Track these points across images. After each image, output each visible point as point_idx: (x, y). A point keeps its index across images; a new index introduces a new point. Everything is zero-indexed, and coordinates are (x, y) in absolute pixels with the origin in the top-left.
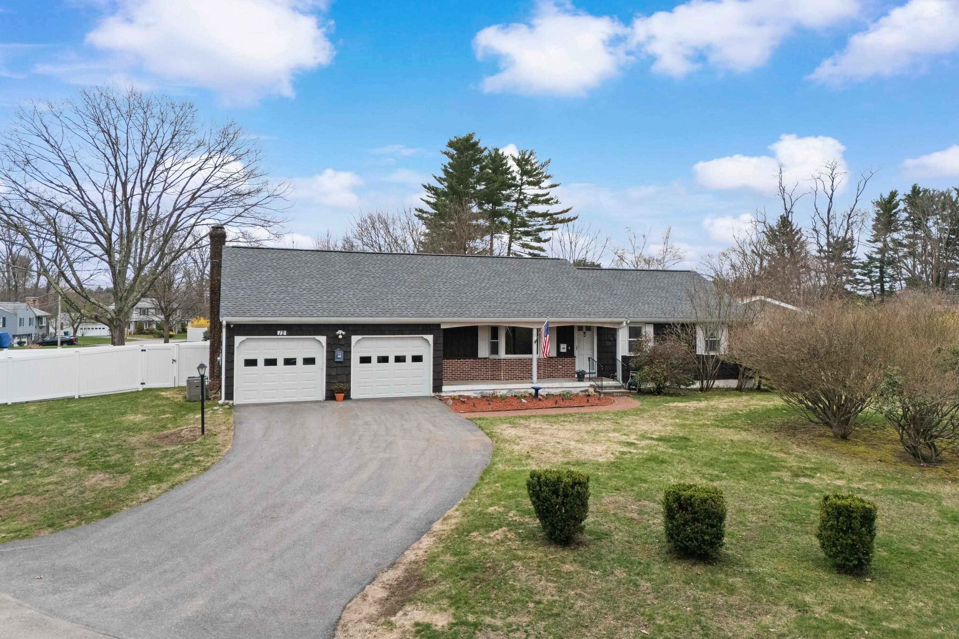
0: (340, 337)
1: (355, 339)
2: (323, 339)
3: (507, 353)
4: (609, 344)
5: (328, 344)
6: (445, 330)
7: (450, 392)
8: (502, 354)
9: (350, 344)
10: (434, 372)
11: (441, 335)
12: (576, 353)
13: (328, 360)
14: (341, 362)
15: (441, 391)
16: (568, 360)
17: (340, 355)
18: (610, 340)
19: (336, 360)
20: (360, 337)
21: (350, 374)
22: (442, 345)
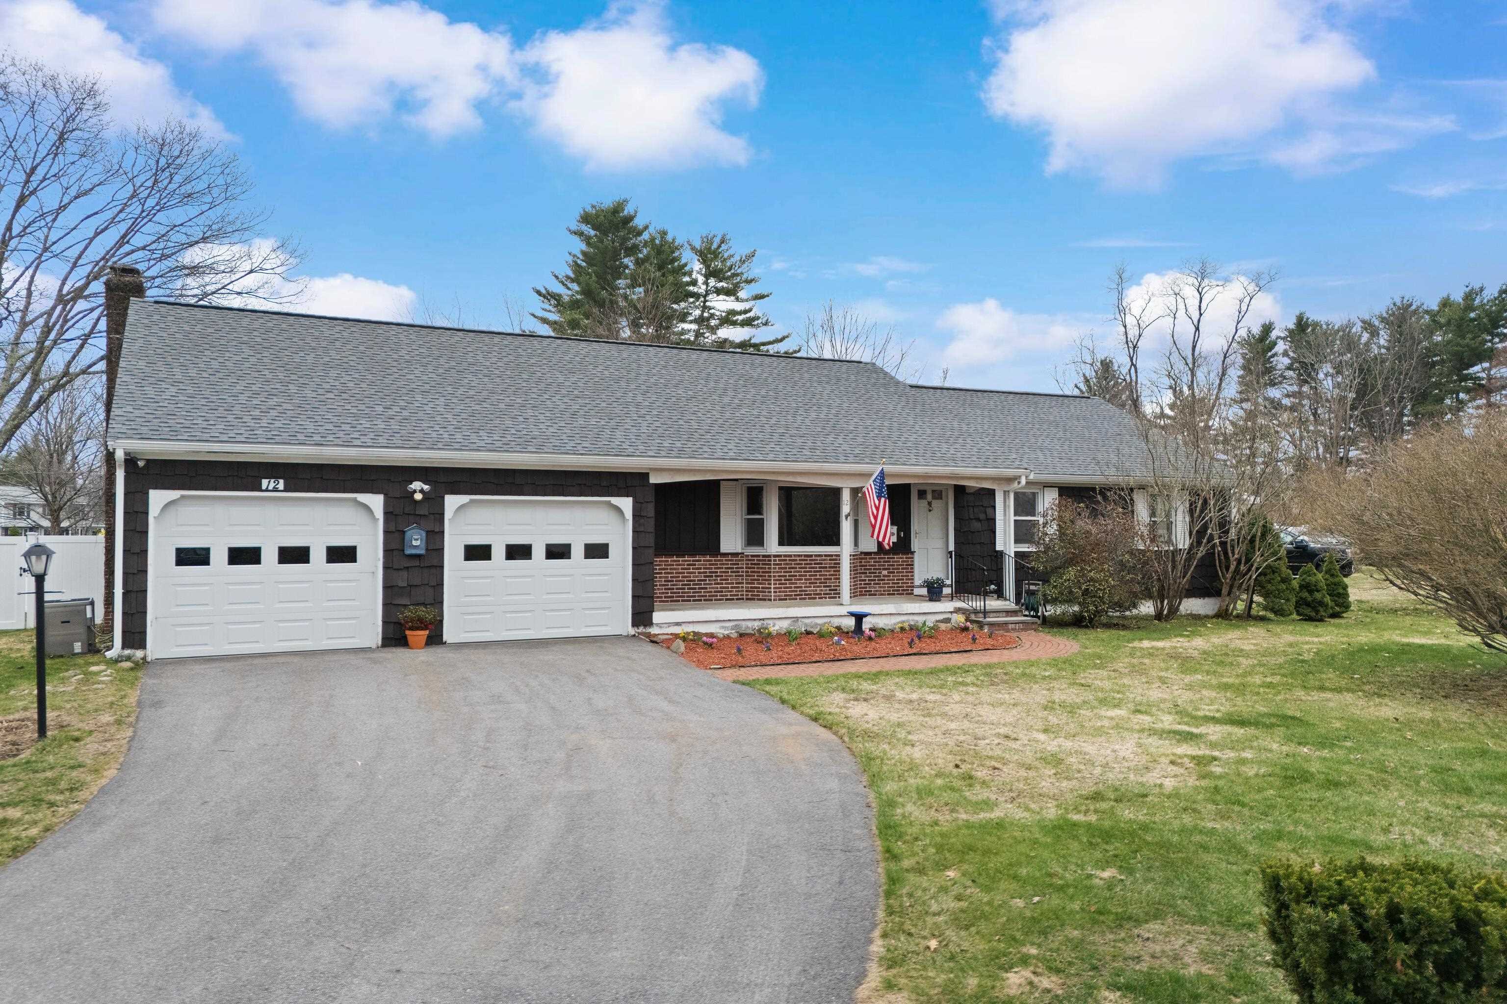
0: (418, 496)
1: (452, 502)
2: (376, 502)
3: (781, 543)
4: (976, 525)
5: (387, 514)
6: (657, 486)
7: (670, 624)
8: (772, 545)
9: (442, 515)
10: (634, 580)
11: (651, 497)
12: (915, 545)
13: (387, 551)
14: (418, 556)
15: (649, 623)
16: (899, 558)
17: (416, 541)
18: (978, 520)
19: (408, 551)
20: (464, 499)
21: (441, 584)
22: (652, 522)
